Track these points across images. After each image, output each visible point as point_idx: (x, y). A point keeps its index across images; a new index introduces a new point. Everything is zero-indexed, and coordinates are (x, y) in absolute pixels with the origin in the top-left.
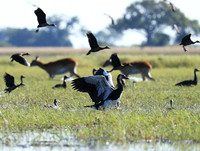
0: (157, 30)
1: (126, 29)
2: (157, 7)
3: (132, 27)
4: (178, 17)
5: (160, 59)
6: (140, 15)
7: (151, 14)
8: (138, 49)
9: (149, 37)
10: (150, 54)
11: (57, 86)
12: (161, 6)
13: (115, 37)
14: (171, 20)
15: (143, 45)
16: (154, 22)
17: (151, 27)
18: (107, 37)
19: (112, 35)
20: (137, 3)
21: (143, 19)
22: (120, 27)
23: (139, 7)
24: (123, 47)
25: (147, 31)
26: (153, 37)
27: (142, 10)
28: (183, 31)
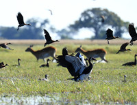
0: (102, 28)
1: (81, 27)
2: (102, 13)
3: (85, 27)
4: (116, 20)
6: (90, 18)
7: (98, 18)
8: (90, 41)
9: (96, 33)
10: (99, 44)
12: (105, 12)
13: (74, 33)
14: (111, 22)
15: (93, 39)
16: (100, 23)
17: (98, 26)
18: (68, 33)
19: (71, 32)
20: (88, 10)
21: (92, 21)
22: (77, 26)
23: (90, 13)
25: (95, 29)
26: (99, 33)
27: (92, 15)
28: (119, 29)
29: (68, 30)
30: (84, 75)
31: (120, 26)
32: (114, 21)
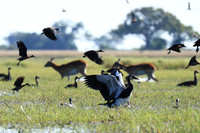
0: (155, 35)
1: (127, 33)
2: (155, 14)
3: (132, 33)
4: (174, 23)
5: (160, 62)
6: (139, 21)
7: (150, 20)
8: (138, 53)
9: (148, 41)
10: (150, 57)
11: (69, 86)
12: (159, 13)
13: (117, 41)
14: (168, 26)
15: (143, 49)
16: (152, 28)
17: (149, 33)
18: (109, 41)
19: (114, 40)
20: (137, 11)
21: (142, 25)
22: (122, 31)
23: (139, 14)
24: (123, 50)
25: (146, 35)
26: (151, 42)
28: (179, 36)
29: (110, 37)
30: (121, 100)
31: (180, 32)
32: (171, 25)
